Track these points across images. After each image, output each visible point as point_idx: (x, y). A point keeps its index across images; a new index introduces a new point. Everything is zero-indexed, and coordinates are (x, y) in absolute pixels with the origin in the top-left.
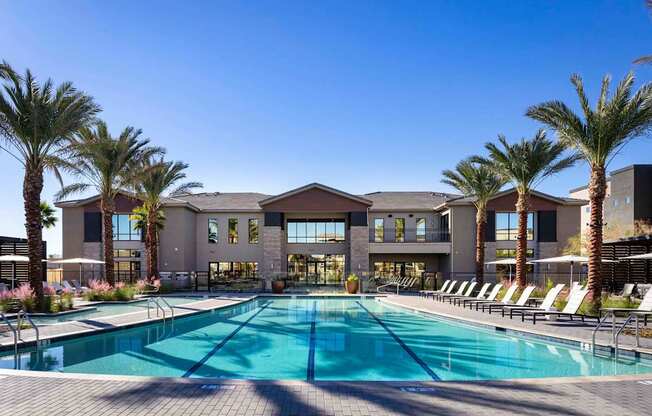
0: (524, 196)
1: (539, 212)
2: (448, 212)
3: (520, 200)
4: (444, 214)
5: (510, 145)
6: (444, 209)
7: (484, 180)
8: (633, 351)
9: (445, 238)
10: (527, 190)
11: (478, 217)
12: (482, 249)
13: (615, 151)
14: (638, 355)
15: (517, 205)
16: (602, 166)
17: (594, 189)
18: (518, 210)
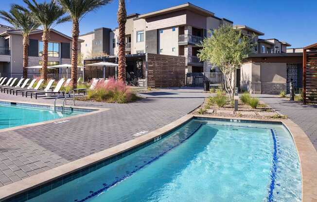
0: (46, 32)
1: (62, 43)
2: (9, 37)
3: (44, 34)
4: (6, 38)
5: (38, 3)
6: (7, 36)
7: (27, 20)
8: (71, 107)
9: (7, 52)
10: (47, 30)
11: (24, 41)
12: (26, 60)
13: (83, 16)
14: (72, 109)
15: (42, 36)
16: (77, 21)
17: (74, 32)
18: (43, 39)
